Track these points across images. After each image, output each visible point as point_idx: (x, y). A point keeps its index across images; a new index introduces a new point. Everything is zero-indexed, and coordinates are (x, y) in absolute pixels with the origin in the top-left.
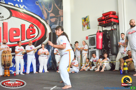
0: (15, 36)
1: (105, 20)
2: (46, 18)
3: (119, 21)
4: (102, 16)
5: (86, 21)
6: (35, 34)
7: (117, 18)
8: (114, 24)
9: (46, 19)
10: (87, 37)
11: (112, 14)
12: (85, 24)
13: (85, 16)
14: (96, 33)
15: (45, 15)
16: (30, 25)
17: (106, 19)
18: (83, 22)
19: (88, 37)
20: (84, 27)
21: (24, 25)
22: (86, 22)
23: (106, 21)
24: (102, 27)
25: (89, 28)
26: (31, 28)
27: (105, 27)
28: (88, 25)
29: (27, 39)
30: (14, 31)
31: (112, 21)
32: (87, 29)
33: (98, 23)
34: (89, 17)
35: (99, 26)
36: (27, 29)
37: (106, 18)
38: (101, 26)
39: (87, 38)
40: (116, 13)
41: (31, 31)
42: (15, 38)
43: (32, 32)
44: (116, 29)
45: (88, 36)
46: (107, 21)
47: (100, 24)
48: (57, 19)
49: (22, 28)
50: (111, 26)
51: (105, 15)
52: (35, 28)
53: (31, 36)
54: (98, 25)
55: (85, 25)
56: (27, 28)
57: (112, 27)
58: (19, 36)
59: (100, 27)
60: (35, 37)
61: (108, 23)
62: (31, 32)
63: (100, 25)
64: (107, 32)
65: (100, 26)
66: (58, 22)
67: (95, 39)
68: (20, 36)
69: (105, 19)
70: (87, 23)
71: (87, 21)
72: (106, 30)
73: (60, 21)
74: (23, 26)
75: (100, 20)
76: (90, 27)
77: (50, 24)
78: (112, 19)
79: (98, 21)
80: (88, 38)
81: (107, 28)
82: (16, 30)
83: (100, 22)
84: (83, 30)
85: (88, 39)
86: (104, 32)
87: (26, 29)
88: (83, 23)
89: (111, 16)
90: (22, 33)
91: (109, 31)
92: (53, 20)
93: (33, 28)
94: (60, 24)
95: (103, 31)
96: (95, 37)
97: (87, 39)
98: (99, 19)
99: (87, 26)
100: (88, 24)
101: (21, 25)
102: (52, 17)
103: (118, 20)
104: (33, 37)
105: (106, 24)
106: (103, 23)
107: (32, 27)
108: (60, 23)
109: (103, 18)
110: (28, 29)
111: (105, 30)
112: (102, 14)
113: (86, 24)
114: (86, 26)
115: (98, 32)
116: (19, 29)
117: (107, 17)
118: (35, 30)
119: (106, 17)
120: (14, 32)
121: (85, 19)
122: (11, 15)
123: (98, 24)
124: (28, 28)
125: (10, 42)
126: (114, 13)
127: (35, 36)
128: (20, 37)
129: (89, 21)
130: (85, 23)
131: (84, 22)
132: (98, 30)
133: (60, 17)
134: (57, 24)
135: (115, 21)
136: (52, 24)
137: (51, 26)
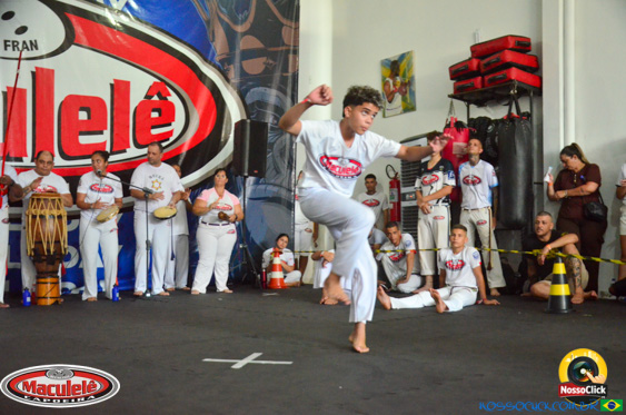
0: (84, 130)
1: (483, 75)
2: (224, 56)
3: (541, 79)
4: (466, 54)
5: (397, 75)
6: (170, 125)
7: (534, 66)
8: (522, 92)
9: (220, 61)
11: (512, 49)
12: (392, 88)
13: (393, 55)
15: (219, 45)
16: (151, 84)
17: (488, 68)
18: (384, 79)
20: (390, 102)
21: (127, 84)
22: (399, 79)
23: (487, 78)
24: (469, 102)
25: (409, 108)
26: (156, 98)
27: (480, 104)
28: (408, 95)
29: (138, 146)
30: (82, 109)
31: (511, 80)
32: (401, 109)
33: (450, 86)
34: (411, 59)
35: (454, 100)
36: (137, 104)
37: (487, 65)
38: (464, 101)
40: (533, 42)
41: (154, 110)
42: (84, 140)
43: (160, 115)
44: (529, 115)
46: (491, 76)
47: (457, 90)
49: (116, 97)
50: (507, 102)
51: (480, 51)
52: (173, 98)
53: (155, 132)
54: (449, 96)
55: (393, 93)
56: (136, 97)
57: (510, 105)
58: (101, 133)
59: (460, 105)
60: (172, 139)
61: (495, 89)
62: (155, 115)
63: (459, 94)
64: (490, 128)
65: (461, 98)
66: (277, 75)
68: (107, 133)
69: (483, 70)
70: (404, 85)
71: (404, 76)
72: (485, 119)
73: (285, 69)
74: (120, 89)
75: (458, 73)
76: (415, 102)
77: (241, 84)
78: (514, 69)
79: (452, 79)
81: (488, 108)
82: (91, 104)
83: (461, 84)
84: (383, 116)
86: (474, 127)
87: (133, 104)
88: (385, 84)
89: (509, 56)
90: (115, 120)
91: (497, 122)
92: (256, 66)
93: (163, 98)
94: (286, 85)
95: (470, 120)
98: (454, 69)
99: (404, 99)
100: (407, 88)
101: (111, 85)
102: (247, 55)
103: (537, 74)
105: (485, 91)
106: (472, 87)
107: (159, 95)
108: (284, 81)
109: (475, 62)
110: (141, 103)
111: (480, 118)
112: (471, 48)
113: (398, 87)
114: (398, 98)
116: (100, 102)
117: (493, 59)
118: (171, 106)
119: (485, 61)
120: (83, 116)
121: (395, 67)
122: (70, 40)
123: (451, 92)
124: (142, 99)
125: (64, 156)
126: (522, 45)
129: (412, 78)
130: (394, 85)
131: (391, 82)
132: (452, 118)
133: (288, 52)
134: (271, 82)
135: (526, 78)
136: (251, 83)
137: (247, 91)
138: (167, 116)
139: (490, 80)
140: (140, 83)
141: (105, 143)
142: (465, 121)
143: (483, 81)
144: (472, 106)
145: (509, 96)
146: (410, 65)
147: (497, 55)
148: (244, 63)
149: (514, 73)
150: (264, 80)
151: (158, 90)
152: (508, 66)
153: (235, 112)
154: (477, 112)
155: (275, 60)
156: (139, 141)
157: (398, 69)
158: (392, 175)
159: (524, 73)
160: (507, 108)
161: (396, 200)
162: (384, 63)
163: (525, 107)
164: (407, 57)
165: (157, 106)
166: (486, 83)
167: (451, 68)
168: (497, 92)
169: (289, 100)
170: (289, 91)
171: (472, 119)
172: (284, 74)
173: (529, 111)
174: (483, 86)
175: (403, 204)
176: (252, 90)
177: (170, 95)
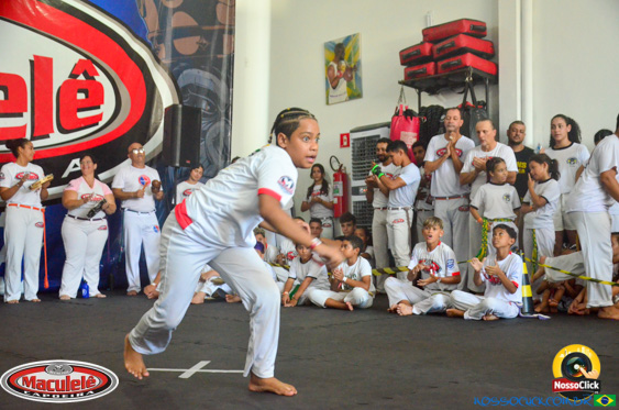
1: (436, 61)
2: (155, 34)
3: (497, 66)
4: (419, 39)
5: (342, 59)
6: (99, 108)
7: (489, 52)
8: (478, 80)
9: (152, 39)
10: (345, 138)
11: (466, 34)
14: (388, 119)
16: (76, 61)
17: (442, 54)
18: (327, 63)
19: (348, 135)
20: (334, 88)
21: (49, 61)
22: (344, 64)
23: (440, 64)
24: (420, 90)
25: (355, 95)
26: (81, 77)
27: (432, 91)
28: (354, 81)
29: (63, 130)
31: (467, 67)
32: (346, 95)
33: (400, 72)
34: (357, 41)
35: (405, 87)
36: (60, 84)
37: (440, 50)
38: (416, 88)
39: (344, 140)
40: (489, 27)
41: (80, 91)
43: (87, 97)
44: (485, 104)
45: (352, 132)
46: (445, 62)
47: (408, 76)
48: (204, 42)
49: (36, 75)
50: (462, 90)
51: (433, 35)
52: (101, 78)
53: (81, 115)
54: (400, 83)
55: (338, 78)
56: (60, 76)
57: (465, 92)
58: (21, 115)
59: (411, 92)
60: (101, 124)
61: (449, 76)
62: (81, 96)
63: (410, 81)
65: (412, 85)
66: (211, 56)
68: (27, 115)
69: (436, 56)
70: (349, 70)
71: (349, 60)
72: (438, 107)
73: (219, 49)
74: (41, 66)
75: (410, 58)
76: (361, 88)
77: (173, 65)
78: (469, 54)
79: (402, 64)
80: (351, 142)
81: (441, 96)
82: (8, 83)
84: (328, 103)
85: (348, 145)
86: (426, 115)
88: (329, 68)
89: (464, 41)
90: (36, 101)
92: (188, 46)
93: (90, 77)
95: (421, 109)
96: (378, 136)
97: (345, 143)
98: (405, 54)
99: (349, 85)
100: (352, 73)
101: (31, 62)
102: (180, 33)
103: (494, 60)
104: (92, 122)
105: (439, 78)
106: (425, 73)
107: (85, 74)
109: (428, 47)
110: (65, 82)
111: (432, 107)
112: (424, 31)
113: (342, 72)
114: (343, 84)
115: (397, 114)
116: (19, 80)
117: (446, 43)
118: (100, 87)
119: (439, 46)
121: (339, 51)
123: (402, 78)
124: (66, 78)
126: (478, 30)
127: (99, 117)
128: (25, 120)
129: (359, 63)
130: (339, 70)
131: (335, 66)
132: (401, 106)
133: (223, 31)
135: (482, 65)
136: (183, 64)
137: (180, 72)
138: (95, 100)
139: (445, 67)
140: (64, 61)
141: (25, 126)
142: (416, 110)
143: (436, 67)
144: (424, 94)
145: (463, 84)
146: (356, 49)
147: (452, 39)
148: (176, 42)
150: (197, 61)
151: (84, 69)
152: (463, 51)
153: (166, 95)
154: (429, 101)
157: (343, 52)
158: (336, 167)
159: (478, 59)
160: (463, 95)
161: (341, 194)
162: (328, 46)
163: (480, 97)
164: (353, 39)
165: (83, 87)
166: (440, 69)
167: (401, 52)
168: (451, 79)
169: (223, 85)
170: (224, 74)
171: (424, 108)
172: (219, 56)
173: (484, 99)
174: (436, 72)
175: (355, 198)
176: (185, 72)
177: (97, 74)
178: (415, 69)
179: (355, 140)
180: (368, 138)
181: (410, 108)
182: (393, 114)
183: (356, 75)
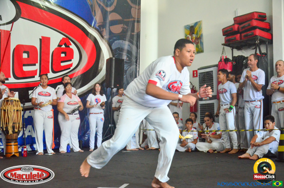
1: (241, 33)
2: (101, 24)
3: (272, 35)
4: (232, 22)
5: (194, 34)
6: (71, 60)
7: (268, 28)
8: (262, 42)
9: (99, 26)
10: (195, 72)
11: (256, 19)
13: (191, 22)
14: (217, 63)
15: (98, 17)
16: (61, 39)
17: (243, 30)
19: (196, 71)
22: (194, 36)
23: (243, 35)
24: (233, 48)
25: (200, 51)
26: (63, 46)
27: (239, 48)
28: (199, 44)
29: (54, 72)
30: (25, 52)
31: (256, 36)
33: (222, 39)
34: (201, 25)
35: (225, 47)
36: (54, 50)
37: (243, 28)
38: (230, 47)
40: (267, 15)
41: (62, 53)
42: (26, 69)
43: (65, 55)
44: (266, 54)
45: (199, 69)
46: (245, 34)
47: (226, 41)
48: (125, 27)
49: (42, 46)
51: (239, 20)
52: (73, 46)
53: (62, 64)
54: (222, 45)
56: (53, 46)
57: (255, 48)
58: (35, 65)
59: (228, 49)
60: (72, 68)
61: (247, 40)
62: (63, 55)
63: (228, 43)
64: (244, 61)
65: (228, 45)
66: (129, 33)
67: (212, 76)
68: (38, 65)
69: (240, 31)
70: (197, 39)
71: (197, 34)
72: (242, 56)
73: (133, 31)
74: (45, 41)
75: (227, 32)
76: (203, 47)
77: (110, 39)
78: (257, 30)
79: (223, 35)
80: (198, 74)
81: (243, 51)
85: (197, 76)
87: (52, 50)
88: (187, 38)
89: (255, 23)
90: (42, 58)
92: (117, 29)
93: (67, 46)
94: (133, 39)
95: (233, 57)
96: (212, 71)
97: (195, 75)
98: (225, 30)
99: (197, 46)
101: (40, 39)
102: (113, 23)
103: (270, 32)
104: (68, 67)
105: (242, 42)
106: (235, 39)
107: (65, 45)
108: (132, 36)
109: (236, 26)
110: (56, 49)
111: (239, 56)
112: (234, 19)
113: (194, 40)
115: (221, 61)
117: (246, 24)
118: (72, 51)
119: (242, 26)
120: (25, 56)
121: (192, 29)
122: (19, 15)
123: (224, 42)
124: (56, 47)
125: (15, 77)
126: (262, 17)
127: (71, 65)
128: (37, 67)
129: (202, 35)
130: (192, 39)
131: (190, 37)
132: (223, 56)
133: (134, 21)
134: (126, 38)
135: (264, 34)
136: (115, 38)
138: (69, 57)
139: (246, 36)
140: (56, 38)
141: (37, 70)
142: (231, 58)
143: (241, 36)
144: (235, 50)
145: (255, 44)
146: (200, 28)
147: (249, 22)
148: (110, 27)
149: (258, 32)
150: (122, 36)
151: (65, 42)
152: (254, 28)
153: (106, 54)
154: (237, 53)
155: (127, 26)
156: (54, 70)
157: (194, 30)
159: (262, 31)
160: (255, 50)
162: (186, 27)
163: (264, 50)
164: (199, 24)
165: (64, 51)
166: (242, 37)
167: (223, 29)
168: (248, 42)
171: (235, 57)
172: (132, 33)
173: (266, 52)
174: (241, 38)
175: (200, 102)
176: (115, 42)
177: (71, 45)
178: (230, 37)
179: (200, 73)
180: (207, 72)
181: (228, 57)
182: (219, 60)
183: (200, 41)
